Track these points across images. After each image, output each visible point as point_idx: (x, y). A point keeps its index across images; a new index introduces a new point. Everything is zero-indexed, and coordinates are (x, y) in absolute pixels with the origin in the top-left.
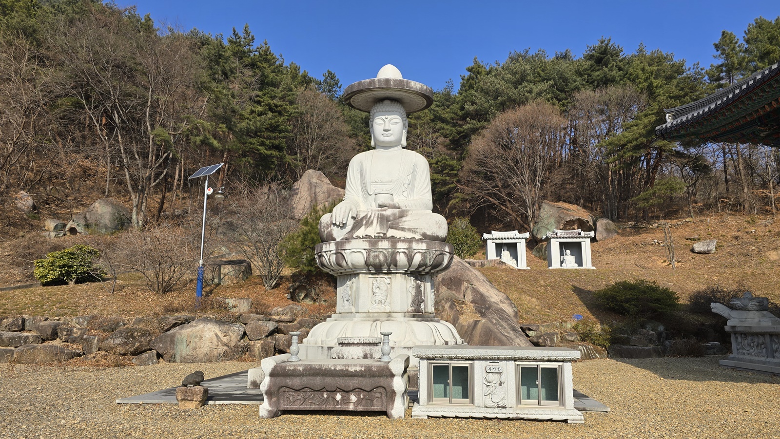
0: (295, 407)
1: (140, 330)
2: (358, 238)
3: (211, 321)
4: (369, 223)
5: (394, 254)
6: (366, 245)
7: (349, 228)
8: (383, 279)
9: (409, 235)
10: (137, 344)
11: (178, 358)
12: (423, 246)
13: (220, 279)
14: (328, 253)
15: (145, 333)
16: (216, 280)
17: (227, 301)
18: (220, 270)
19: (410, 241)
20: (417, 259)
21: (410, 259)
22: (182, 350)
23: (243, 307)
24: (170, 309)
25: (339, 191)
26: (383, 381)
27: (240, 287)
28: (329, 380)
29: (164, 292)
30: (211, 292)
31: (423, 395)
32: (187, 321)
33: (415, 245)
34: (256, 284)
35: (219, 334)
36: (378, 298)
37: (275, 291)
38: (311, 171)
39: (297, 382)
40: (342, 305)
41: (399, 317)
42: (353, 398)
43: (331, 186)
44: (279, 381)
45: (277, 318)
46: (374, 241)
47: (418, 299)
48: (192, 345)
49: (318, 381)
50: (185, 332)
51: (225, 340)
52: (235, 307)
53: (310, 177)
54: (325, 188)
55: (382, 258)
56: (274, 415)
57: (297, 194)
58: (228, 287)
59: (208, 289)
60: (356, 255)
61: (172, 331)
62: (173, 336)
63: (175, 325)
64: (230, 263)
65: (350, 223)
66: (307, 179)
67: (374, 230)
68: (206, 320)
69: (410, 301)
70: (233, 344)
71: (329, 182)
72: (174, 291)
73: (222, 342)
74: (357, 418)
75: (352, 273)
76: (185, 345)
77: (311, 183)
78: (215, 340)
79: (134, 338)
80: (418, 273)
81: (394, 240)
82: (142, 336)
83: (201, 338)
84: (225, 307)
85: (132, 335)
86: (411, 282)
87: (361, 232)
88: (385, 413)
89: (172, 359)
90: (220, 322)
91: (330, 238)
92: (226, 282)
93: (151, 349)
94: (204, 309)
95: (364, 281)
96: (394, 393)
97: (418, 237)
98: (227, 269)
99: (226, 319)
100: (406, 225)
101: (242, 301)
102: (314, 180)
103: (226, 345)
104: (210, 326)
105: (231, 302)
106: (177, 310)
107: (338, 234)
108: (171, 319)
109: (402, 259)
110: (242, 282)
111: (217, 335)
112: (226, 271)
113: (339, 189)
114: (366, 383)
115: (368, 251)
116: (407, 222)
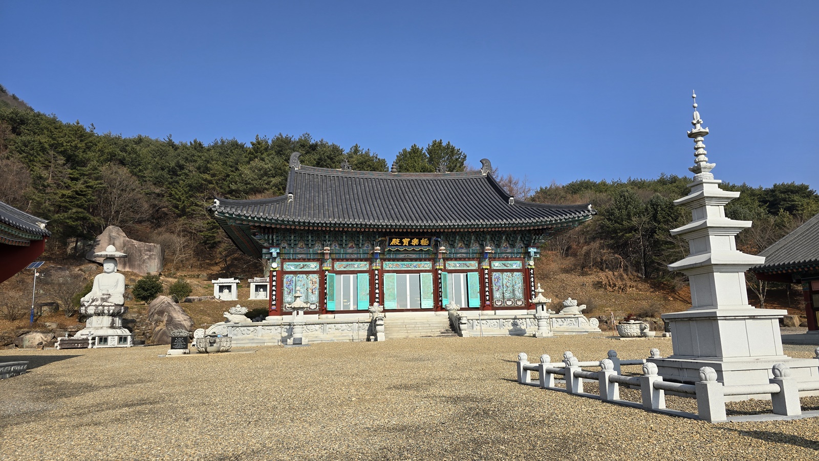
0: (66, 347)
1: (6, 336)
2: (93, 305)
3: (39, 332)
4: (97, 300)
5: (103, 310)
6: (94, 308)
7: (90, 302)
8: (101, 317)
9: (109, 304)
10: (6, 342)
11: (24, 346)
12: (114, 308)
13: (41, 313)
14: (83, 310)
15: (9, 337)
16: (39, 314)
17: (46, 323)
18: (41, 309)
19: (109, 306)
20: (111, 311)
21: (109, 311)
22: (26, 343)
23: (54, 326)
24: (19, 328)
25: (133, 242)
26: (86, 341)
27: (52, 316)
28: (74, 341)
29: (13, 320)
30: (37, 320)
31: (96, 343)
32: (28, 332)
33: (110, 307)
34: (61, 315)
35: (43, 337)
36: (98, 323)
37: (71, 318)
38: (111, 227)
39: (66, 342)
40: (88, 325)
41: (105, 328)
42: (80, 345)
43: (127, 239)
44: (62, 342)
45: (70, 330)
46: (97, 306)
47: (113, 322)
48: (31, 342)
49: (71, 342)
50: (28, 336)
51: (45, 339)
52: (49, 326)
53: (111, 231)
54: (122, 239)
55: (99, 311)
56: (61, 349)
57: (98, 244)
58: (45, 317)
59: (35, 318)
60: (91, 310)
61: (22, 336)
62: (23, 338)
63: (22, 334)
64: (46, 304)
65: (91, 301)
66: (107, 234)
67: (97, 303)
68: (37, 332)
69: (110, 323)
70: (49, 341)
71: (125, 235)
72: (17, 319)
73: (44, 340)
74: (81, 349)
75: (91, 316)
76: (27, 341)
77: (110, 236)
78: (41, 339)
79: (5, 339)
80: (113, 315)
81: (104, 306)
82: (8, 338)
83: (35, 339)
84: (44, 326)
85: (4, 338)
86: (111, 318)
87: (94, 304)
88: (87, 348)
89: (22, 347)
90: (43, 332)
91: (84, 305)
92: (45, 314)
93: (12, 344)
94: (35, 327)
95: (94, 318)
96: (89, 344)
97: (113, 304)
98: (45, 308)
99: (45, 331)
100: (109, 301)
101: (53, 324)
102: (114, 234)
103: (46, 341)
104: (38, 334)
105: (48, 324)
106: (22, 328)
107: (86, 304)
108: (21, 331)
109: (106, 312)
110: (53, 314)
111: (42, 337)
112: (45, 309)
113: (133, 240)
114: (83, 342)
115: (95, 310)
116: (110, 300)
